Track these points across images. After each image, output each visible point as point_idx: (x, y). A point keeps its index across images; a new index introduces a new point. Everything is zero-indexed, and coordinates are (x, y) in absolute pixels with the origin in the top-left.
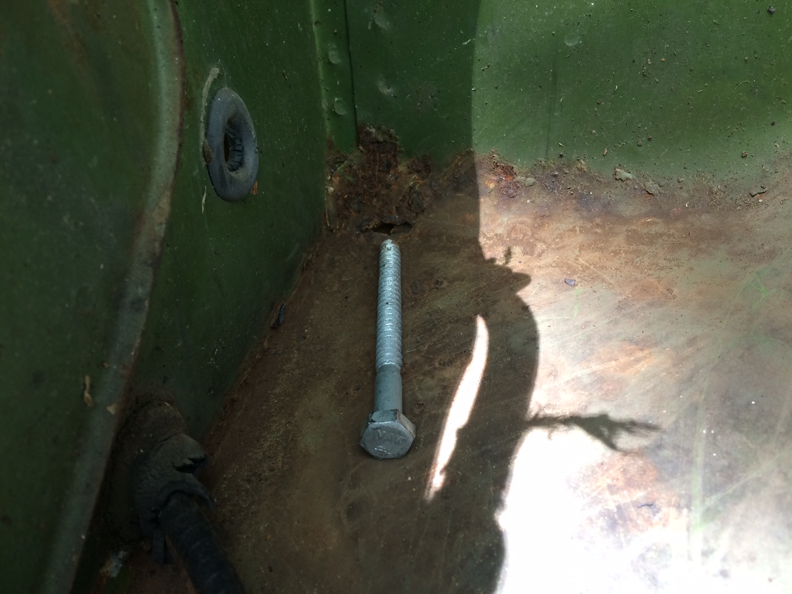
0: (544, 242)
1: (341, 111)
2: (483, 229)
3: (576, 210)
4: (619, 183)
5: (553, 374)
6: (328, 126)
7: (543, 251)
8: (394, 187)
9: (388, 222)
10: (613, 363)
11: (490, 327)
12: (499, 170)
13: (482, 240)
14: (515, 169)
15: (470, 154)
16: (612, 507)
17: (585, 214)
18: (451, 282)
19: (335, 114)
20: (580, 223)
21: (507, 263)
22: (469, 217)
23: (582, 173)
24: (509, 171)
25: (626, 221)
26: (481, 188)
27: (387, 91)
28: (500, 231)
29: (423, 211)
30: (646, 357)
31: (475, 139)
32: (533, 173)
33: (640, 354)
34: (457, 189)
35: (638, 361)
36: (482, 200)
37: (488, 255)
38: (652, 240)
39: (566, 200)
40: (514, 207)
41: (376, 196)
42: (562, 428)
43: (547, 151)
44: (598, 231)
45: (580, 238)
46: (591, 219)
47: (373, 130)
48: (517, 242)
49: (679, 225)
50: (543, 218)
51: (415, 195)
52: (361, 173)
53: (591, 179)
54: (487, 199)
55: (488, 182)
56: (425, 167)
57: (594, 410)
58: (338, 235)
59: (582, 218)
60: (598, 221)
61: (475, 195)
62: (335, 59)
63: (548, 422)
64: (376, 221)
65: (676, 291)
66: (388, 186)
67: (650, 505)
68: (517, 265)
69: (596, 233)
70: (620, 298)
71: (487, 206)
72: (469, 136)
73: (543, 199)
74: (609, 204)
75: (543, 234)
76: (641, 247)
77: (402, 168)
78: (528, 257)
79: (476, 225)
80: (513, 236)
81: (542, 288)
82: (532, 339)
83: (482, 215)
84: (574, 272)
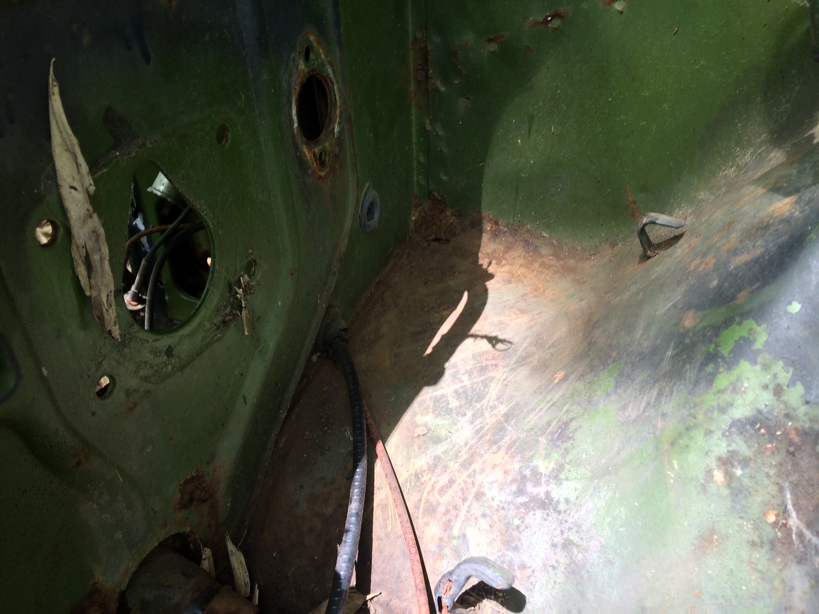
0: (506, 260)
1: (423, 183)
2: (482, 249)
3: (524, 247)
4: (542, 239)
5: (486, 319)
6: (416, 189)
7: (504, 265)
8: (444, 222)
9: (439, 237)
10: (509, 318)
11: (469, 296)
12: (492, 222)
13: (480, 255)
14: (500, 223)
15: (480, 212)
16: (484, 365)
17: (526, 249)
18: (459, 273)
19: (419, 184)
20: (523, 253)
21: (488, 267)
22: (477, 242)
23: (528, 231)
24: (496, 223)
25: (542, 256)
26: (484, 229)
27: (444, 178)
28: (489, 251)
29: (456, 235)
30: (521, 317)
31: (483, 205)
32: (507, 227)
33: (520, 315)
34: (473, 227)
35: (518, 318)
36: (483, 234)
37: (480, 262)
38: (549, 267)
39: (520, 241)
40: (497, 240)
41: (434, 224)
42: (479, 338)
43: (514, 217)
44: (530, 259)
45: (521, 261)
46: (528, 253)
47: (436, 194)
48: (495, 258)
49: (561, 262)
50: (508, 248)
51: (453, 227)
52: (429, 213)
53: (531, 234)
54: (486, 235)
55: (488, 227)
56: (459, 214)
57: (493, 334)
58: (414, 241)
59: (525, 251)
60: (531, 254)
61: (481, 231)
62: (422, 160)
63: (475, 336)
64: (433, 237)
65: (546, 292)
66: (441, 221)
67: (496, 365)
68: (491, 270)
69: (529, 260)
70: (525, 291)
71: (485, 237)
72: (480, 203)
73: (511, 239)
74: (537, 246)
75: (508, 256)
76: (544, 270)
77: (449, 213)
78: (497, 266)
79: (479, 246)
80: (494, 254)
81: (498, 282)
82: (484, 304)
83: (482, 242)
84: (513, 277)
